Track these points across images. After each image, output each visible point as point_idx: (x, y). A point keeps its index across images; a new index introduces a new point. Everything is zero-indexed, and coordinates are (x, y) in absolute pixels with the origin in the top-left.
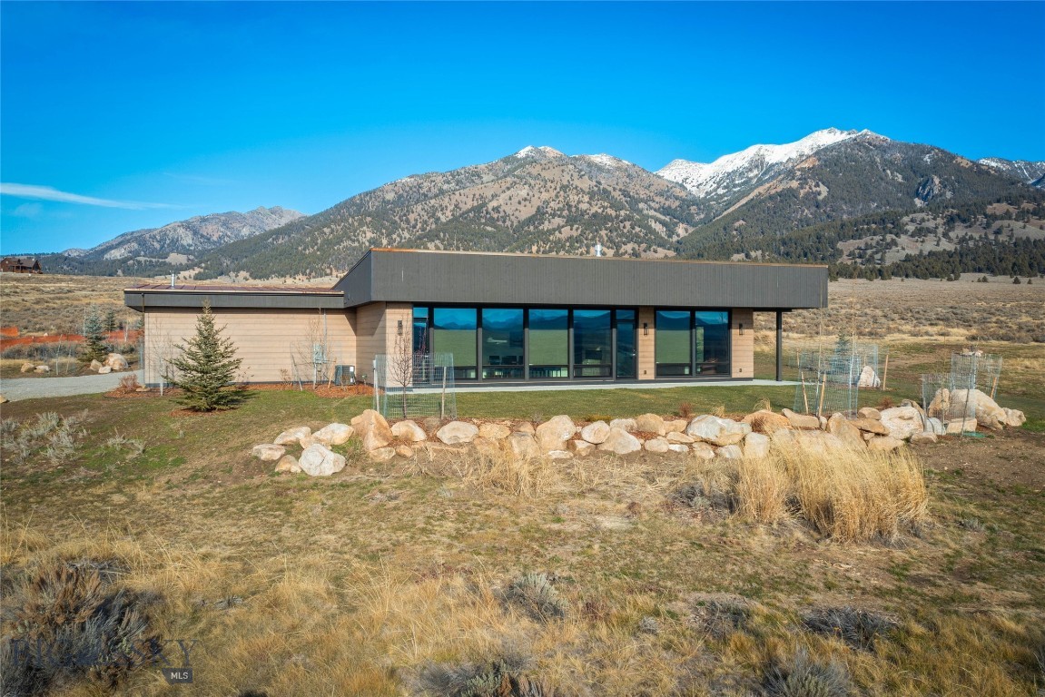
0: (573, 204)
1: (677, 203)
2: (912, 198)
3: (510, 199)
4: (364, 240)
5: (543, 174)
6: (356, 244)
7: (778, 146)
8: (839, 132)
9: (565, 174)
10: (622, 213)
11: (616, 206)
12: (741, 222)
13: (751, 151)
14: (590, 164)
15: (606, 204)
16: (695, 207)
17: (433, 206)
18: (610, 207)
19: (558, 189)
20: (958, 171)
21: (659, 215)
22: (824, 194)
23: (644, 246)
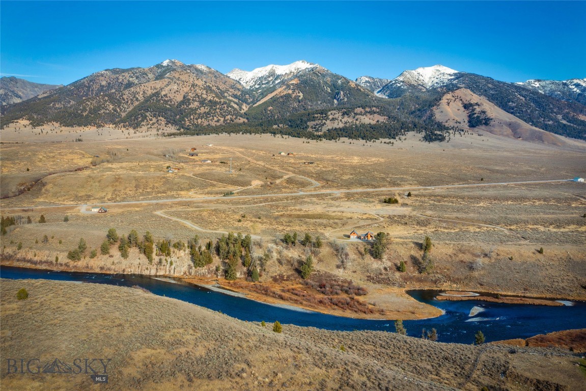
0: (200, 95)
1: (240, 93)
2: (333, 99)
3: (170, 90)
5: (181, 77)
6: (108, 111)
7: (280, 66)
8: (306, 63)
9: (190, 77)
10: (222, 100)
12: (271, 108)
13: (269, 68)
14: (197, 70)
15: (214, 95)
16: (247, 95)
19: (190, 86)
20: (350, 89)
21: (234, 100)
22: (302, 97)
23: (234, 117)
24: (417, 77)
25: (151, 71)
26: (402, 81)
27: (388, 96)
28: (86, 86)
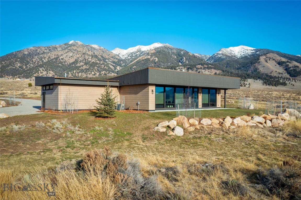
0: (87, 59)
1: (117, 60)
2: (179, 62)
3: (67, 56)
4: (17, 66)
5: (77, 49)
7: (144, 46)
8: (160, 44)
9: (84, 50)
10: (101, 62)
11: (99, 60)
12: (135, 67)
13: (137, 47)
14: (91, 47)
15: (96, 59)
16: (122, 62)
17: (41, 57)
18: (98, 60)
19: (82, 54)
20: (189, 56)
22: (157, 60)
23: (108, 72)
24: (230, 52)
26: (221, 54)
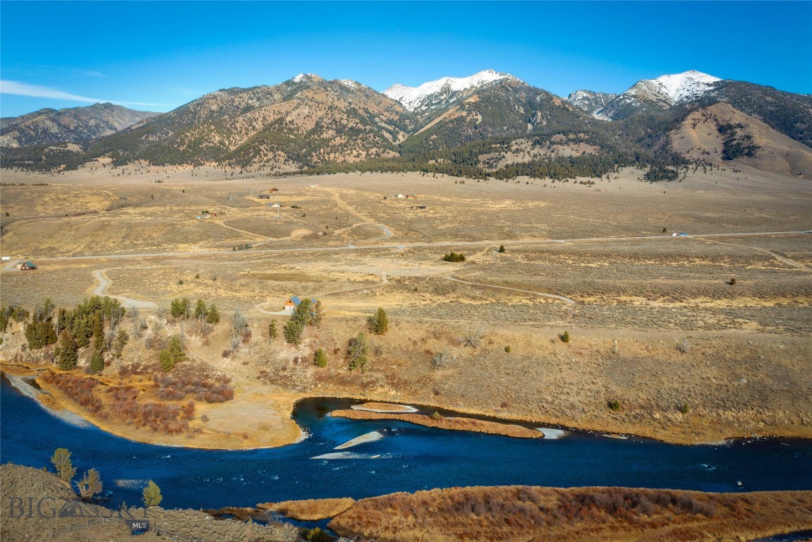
0: (338, 120)
1: (398, 117)
2: (527, 123)
3: (299, 115)
5: (316, 97)
6: (211, 145)
7: (459, 79)
8: (495, 72)
9: (329, 97)
10: (368, 127)
11: (363, 121)
12: (435, 136)
13: (442, 82)
14: (341, 86)
15: (357, 121)
16: (408, 120)
17: (250, 118)
18: (360, 123)
19: (327, 109)
20: (552, 108)
21: (387, 126)
22: (480, 120)
23: (382, 150)
24: (658, 90)
25: (277, 90)
26: (633, 96)
27: (612, 118)
28: (191, 112)
